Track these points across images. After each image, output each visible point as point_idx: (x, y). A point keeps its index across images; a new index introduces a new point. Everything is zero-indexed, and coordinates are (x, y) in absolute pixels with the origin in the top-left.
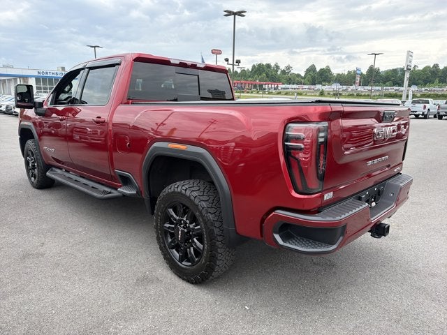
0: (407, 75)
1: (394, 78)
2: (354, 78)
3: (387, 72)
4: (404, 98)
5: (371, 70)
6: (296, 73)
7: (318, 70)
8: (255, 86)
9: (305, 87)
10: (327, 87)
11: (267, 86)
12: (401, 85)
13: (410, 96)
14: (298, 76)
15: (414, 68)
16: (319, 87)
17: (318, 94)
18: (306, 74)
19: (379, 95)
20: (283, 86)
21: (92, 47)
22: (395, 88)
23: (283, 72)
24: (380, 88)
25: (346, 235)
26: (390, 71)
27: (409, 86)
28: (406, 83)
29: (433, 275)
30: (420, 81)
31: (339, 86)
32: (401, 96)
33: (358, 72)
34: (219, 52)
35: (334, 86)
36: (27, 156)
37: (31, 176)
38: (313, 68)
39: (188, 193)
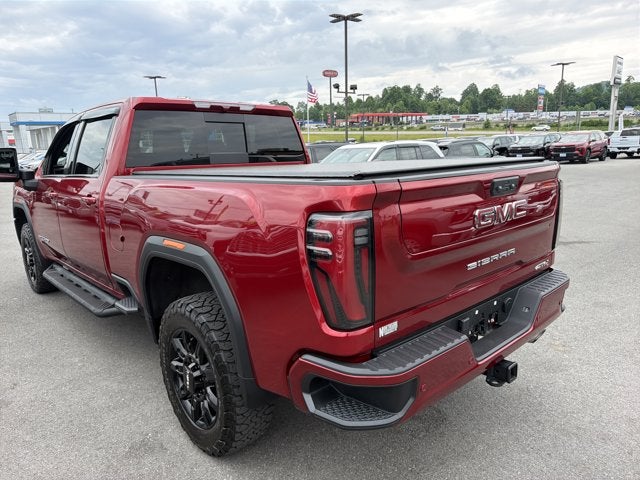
0: (615, 93)
1: (596, 97)
2: (536, 100)
3: (586, 89)
4: (611, 128)
5: (562, 86)
6: (449, 97)
7: (481, 91)
8: (388, 120)
9: (462, 116)
10: (495, 115)
11: (405, 118)
12: (607, 107)
13: (621, 124)
14: (452, 101)
15: (628, 80)
16: (482, 116)
17: (481, 126)
18: (463, 98)
19: (574, 125)
20: (429, 117)
21: (151, 78)
22: (599, 112)
23: (429, 97)
24: (574, 113)
26: (592, 86)
27: (621, 107)
28: (614, 104)
29: (605, 438)
30: (637, 100)
31: (512, 113)
32: (607, 124)
33: (541, 91)
34: (334, 74)
35: (504, 114)
36: (24, 246)
37: (30, 274)
38: (472, 89)
39: (193, 316)
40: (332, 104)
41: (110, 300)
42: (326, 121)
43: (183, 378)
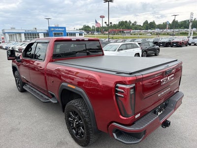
0: (191, 24)
1: (185, 25)
2: (166, 26)
3: (181, 22)
5: (174, 21)
7: (149, 23)
8: (120, 32)
9: (143, 31)
10: (153, 30)
11: (125, 31)
12: (188, 28)
13: (192, 34)
14: (140, 26)
15: (195, 20)
16: (149, 31)
18: (143, 25)
19: (178, 34)
20: (133, 31)
22: (185, 30)
23: (133, 24)
24: (177, 30)
25: (146, 134)
26: (183, 21)
27: (192, 28)
28: (190, 27)
31: (159, 30)
32: (188, 34)
33: (167, 23)
34: (103, 17)
35: (156, 30)
36: (15, 77)
37: (18, 86)
38: (146, 22)
39: (77, 107)
40: (103, 26)
41: (47, 98)
42: (101, 32)
43: (73, 124)
